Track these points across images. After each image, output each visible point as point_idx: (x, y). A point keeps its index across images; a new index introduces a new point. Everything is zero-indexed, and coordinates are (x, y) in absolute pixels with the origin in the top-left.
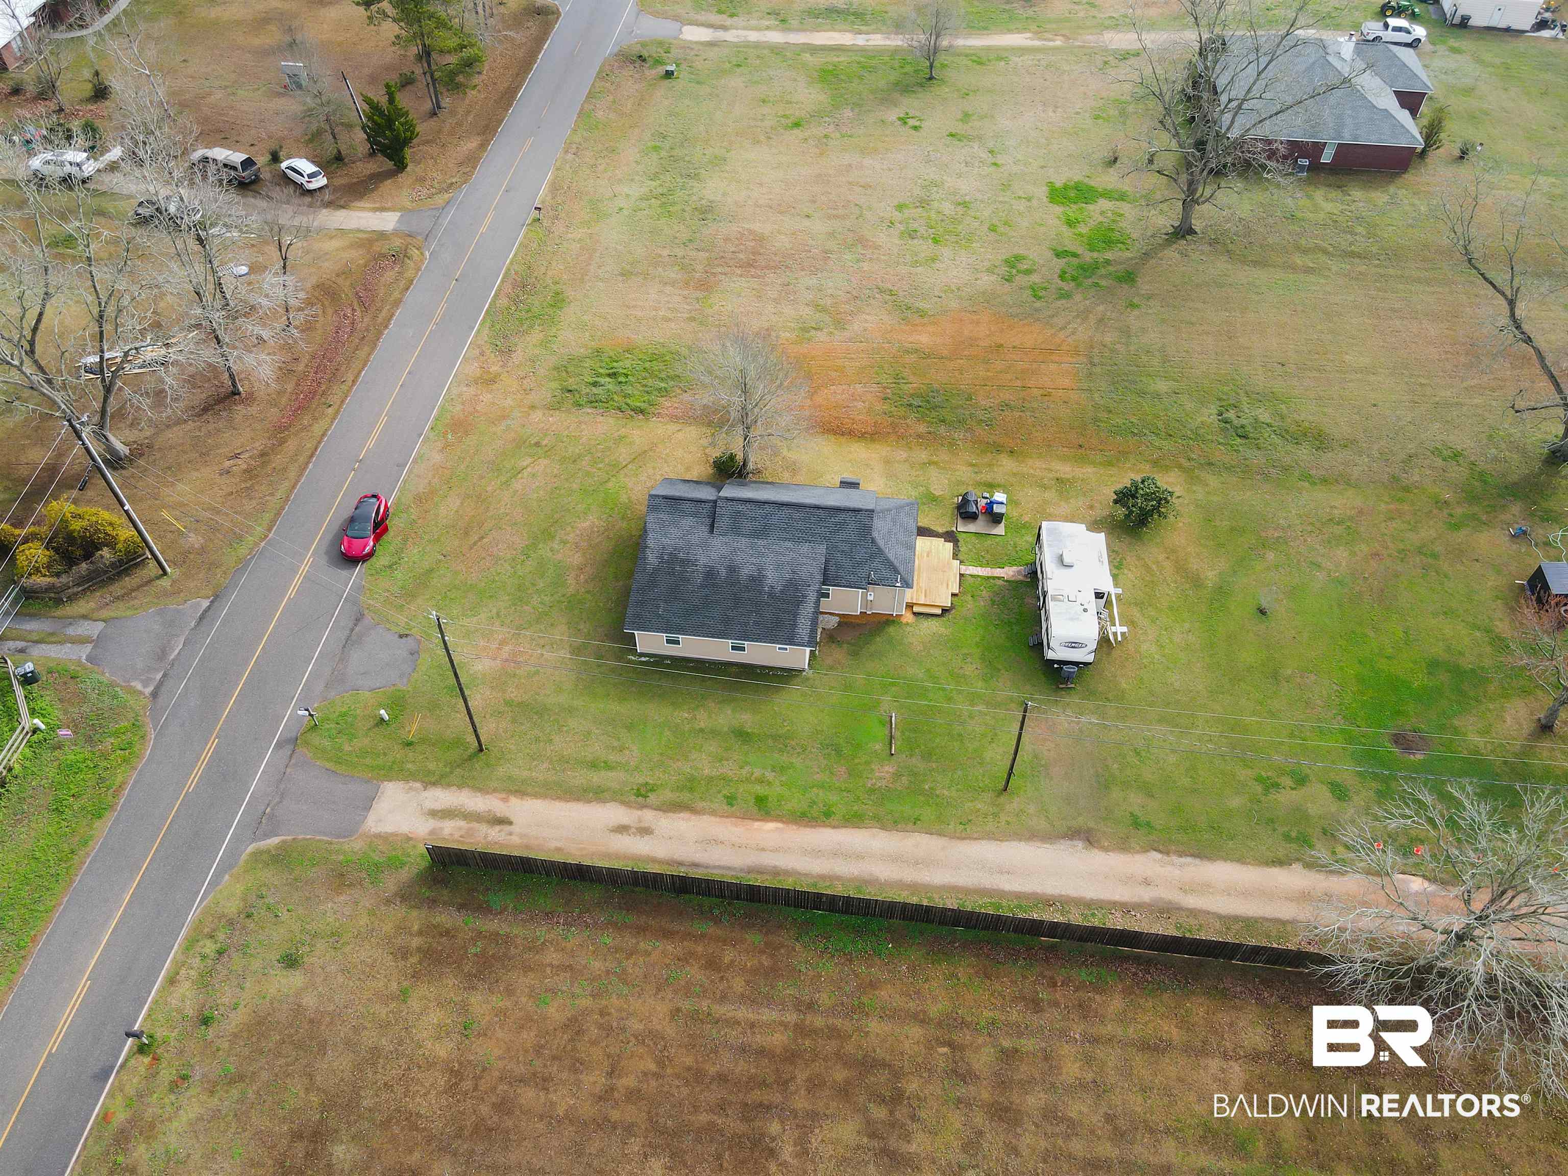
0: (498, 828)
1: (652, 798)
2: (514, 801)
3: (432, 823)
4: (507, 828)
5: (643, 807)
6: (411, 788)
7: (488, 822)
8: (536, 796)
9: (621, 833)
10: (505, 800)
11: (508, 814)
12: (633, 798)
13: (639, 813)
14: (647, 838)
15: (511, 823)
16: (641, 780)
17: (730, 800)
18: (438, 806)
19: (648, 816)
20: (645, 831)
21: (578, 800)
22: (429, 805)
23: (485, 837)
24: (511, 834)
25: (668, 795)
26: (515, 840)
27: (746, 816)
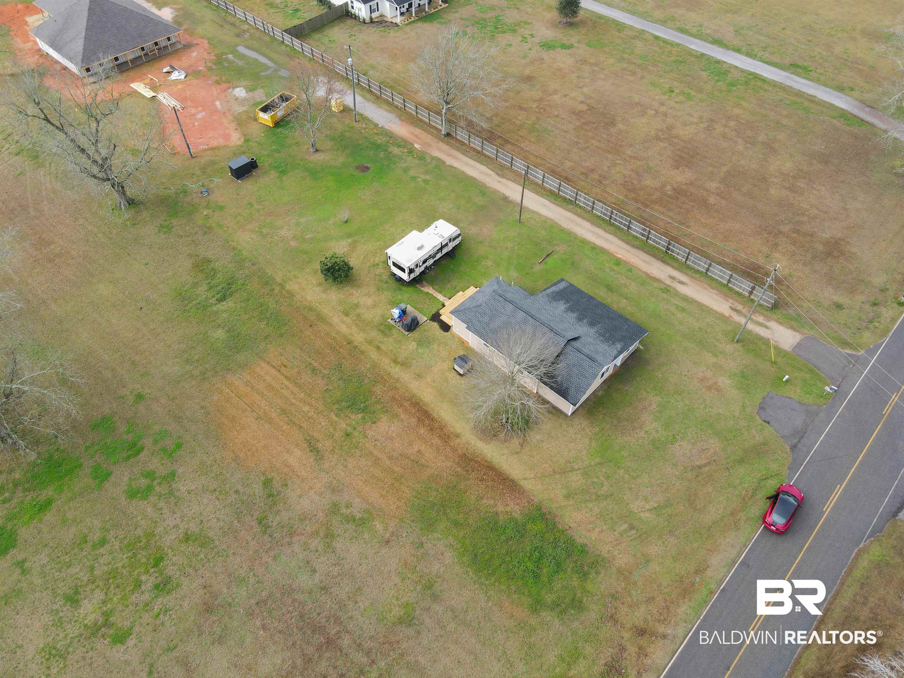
0: (738, 308)
1: (663, 286)
2: (727, 314)
3: (769, 324)
4: (733, 306)
5: (669, 286)
6: (776, 342)
7: (741, 312)
8: (716, 312)
9: (682, 282)
10: (730, 316)
11: (731, 311)
12: (672, 290)
13: (671, 285)
14: (673, 275)
15: (731, 307)
16: (664, 294)
17: (630, 270)
18: (764, 329)
19: (668, 282)
20: (672, 278)
21: (696, 301)
22: (769, 332)
23: (744, 308)
24: (732, 304)
25: (655, 284)
26: (731, 301)
27: (626, 263)
